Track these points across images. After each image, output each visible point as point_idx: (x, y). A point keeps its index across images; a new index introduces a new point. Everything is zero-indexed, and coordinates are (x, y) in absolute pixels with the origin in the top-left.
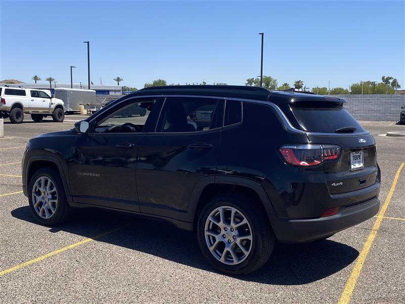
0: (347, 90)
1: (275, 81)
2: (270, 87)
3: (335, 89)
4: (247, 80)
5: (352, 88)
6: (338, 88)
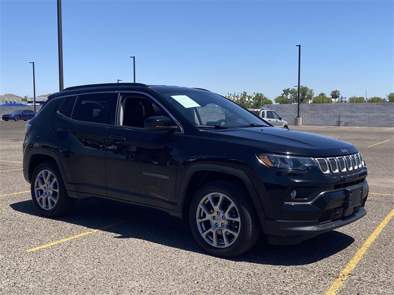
0: (384, 99)
1: (311, 91)
2: (306, 97)
3: (372, 98)
4: (283, 91)
5: (390, 97)
6: (375, 98)
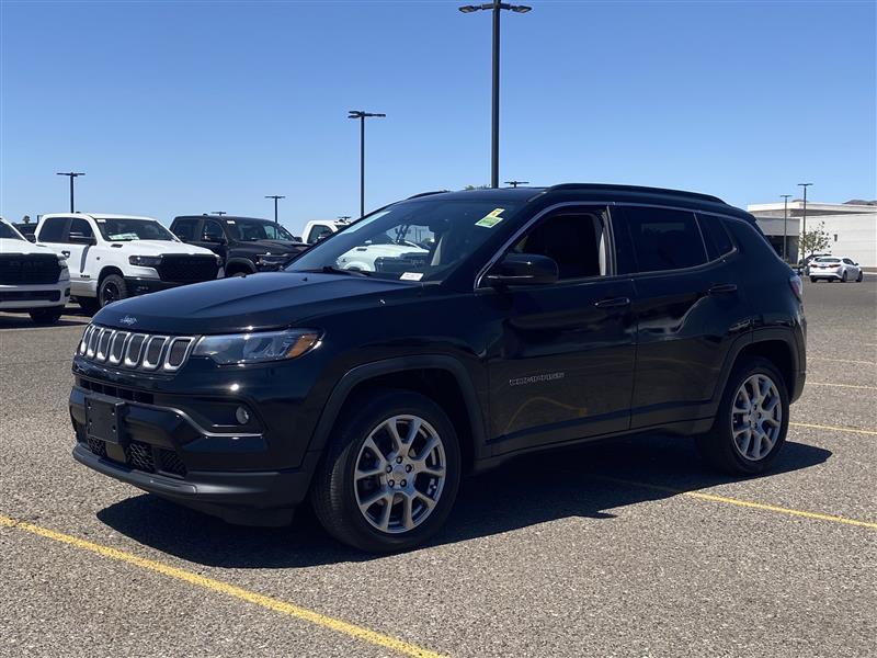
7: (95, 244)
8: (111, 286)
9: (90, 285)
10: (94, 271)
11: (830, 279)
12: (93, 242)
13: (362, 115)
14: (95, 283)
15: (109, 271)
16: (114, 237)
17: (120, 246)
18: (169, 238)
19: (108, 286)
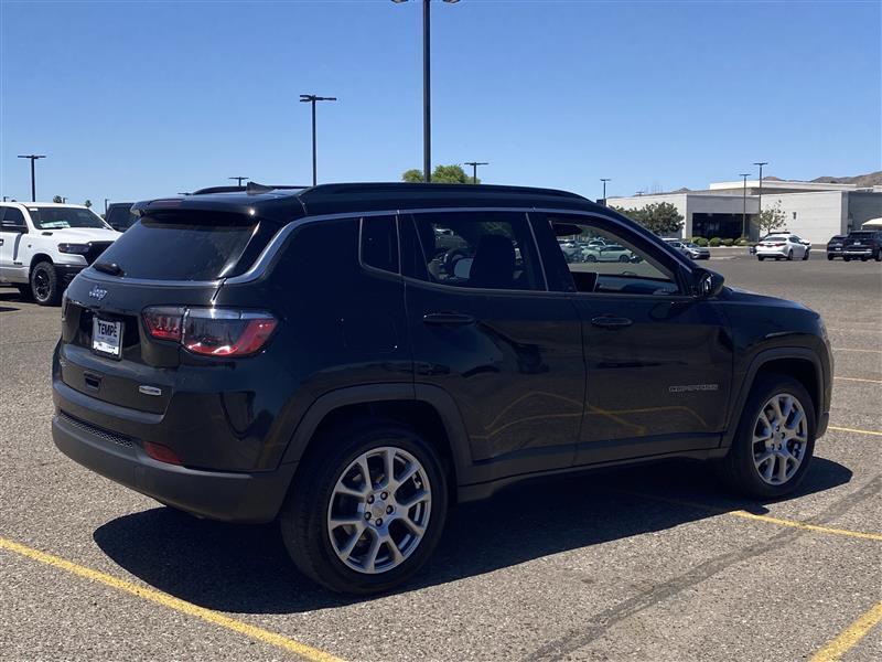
7: (27, 232)
8: (41, 272)
9: (22, 272)
10: (26, 259)
11: (778, 257)
12: (25, 230)
13: (313, 99)
14: (27, 269)
15: (41, 259)
16: (46, 225)
17: (51, 234)
18: (100, 225)
19: (39, 273)
